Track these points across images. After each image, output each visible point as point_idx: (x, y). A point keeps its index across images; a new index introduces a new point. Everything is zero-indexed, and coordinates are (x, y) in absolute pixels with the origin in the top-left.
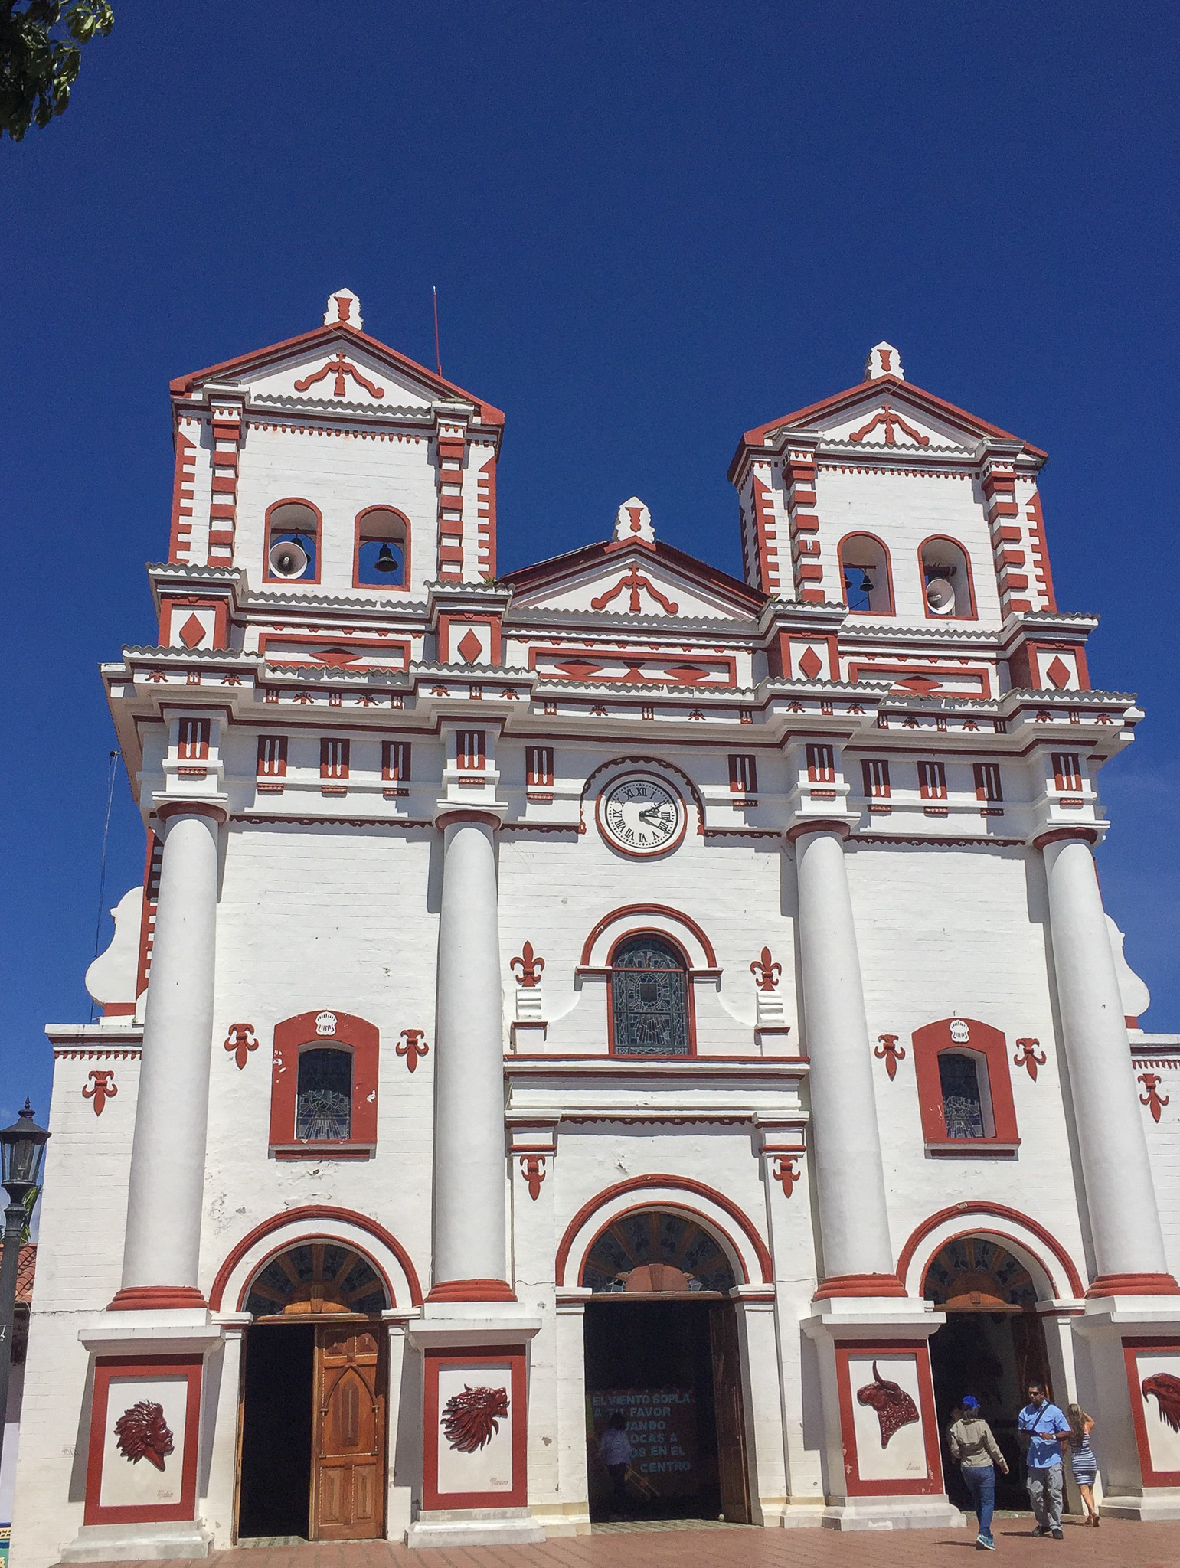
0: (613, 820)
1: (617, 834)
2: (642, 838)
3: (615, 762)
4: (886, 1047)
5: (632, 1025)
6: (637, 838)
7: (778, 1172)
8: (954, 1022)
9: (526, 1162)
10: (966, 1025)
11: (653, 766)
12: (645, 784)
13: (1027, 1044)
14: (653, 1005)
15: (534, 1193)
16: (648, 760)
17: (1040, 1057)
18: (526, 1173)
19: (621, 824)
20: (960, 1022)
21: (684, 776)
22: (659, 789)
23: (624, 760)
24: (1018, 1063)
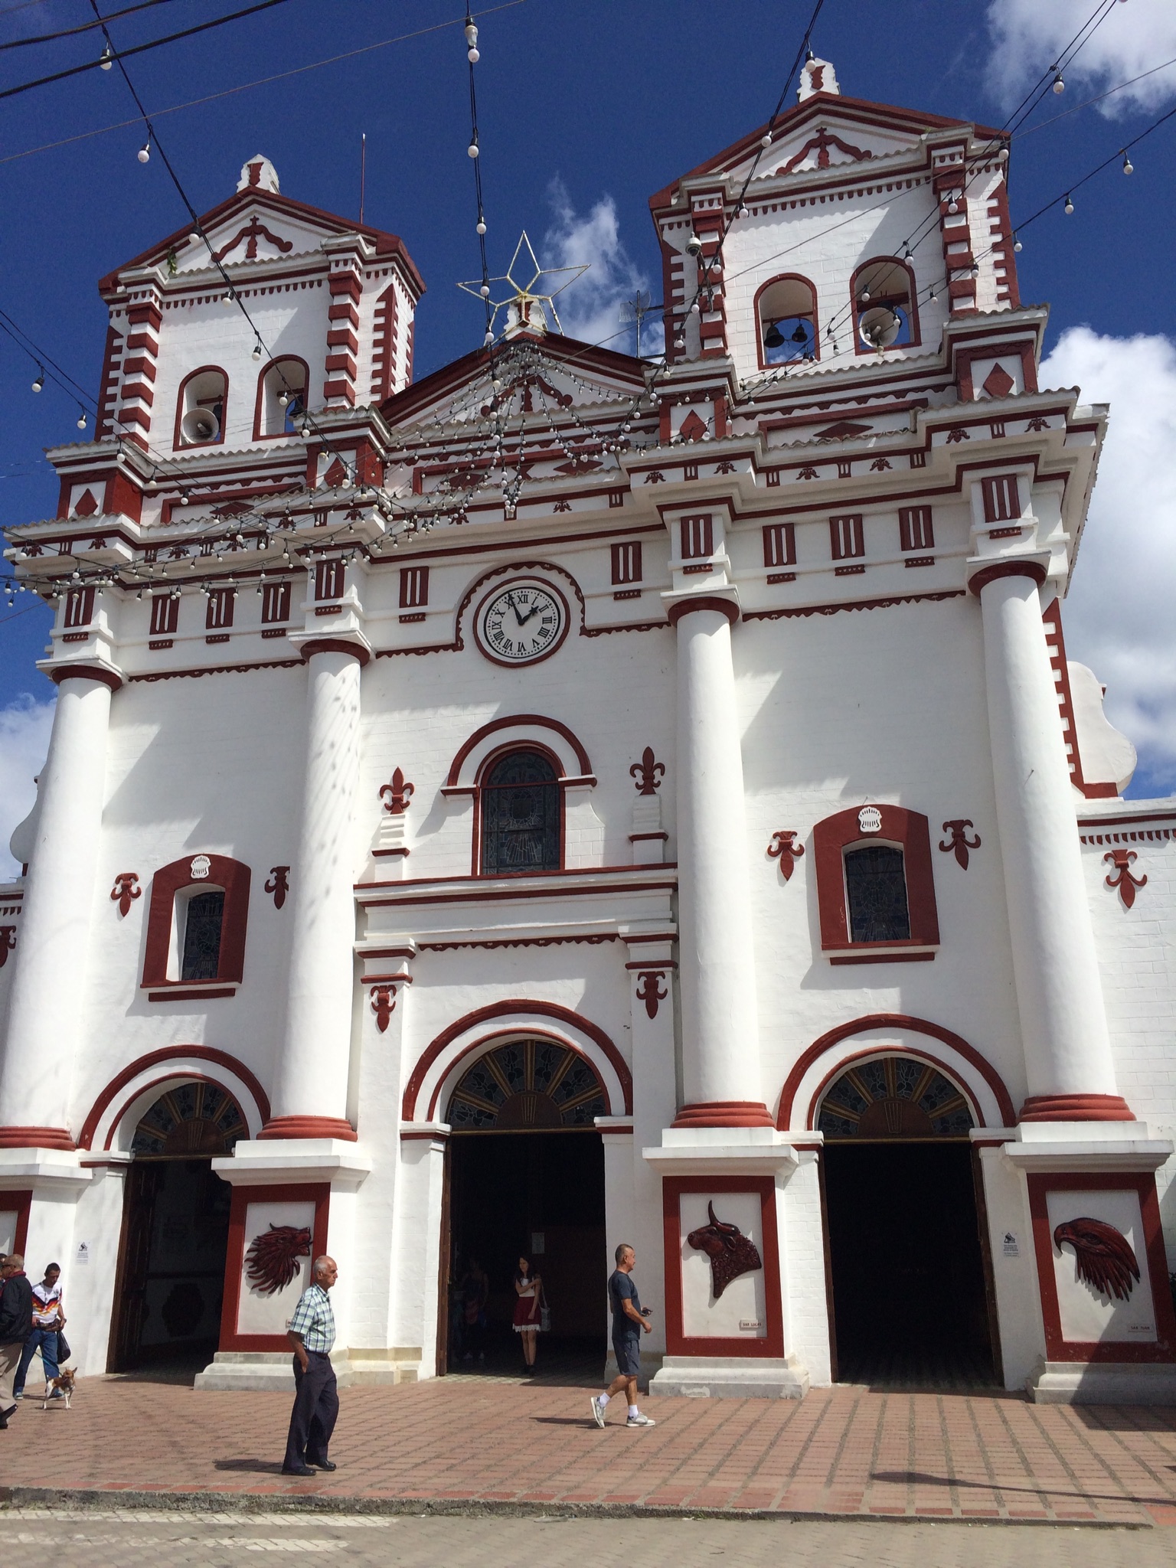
0: (491, 633)
1: (495, 647)
2: (521, 647)
3: (497, 572)
4: (781, 844)
5: (502, 845)
6: (515, 647)
7: (642, 991)
8: (865, 809)
9: (376, 994)
10: (878, 812)
11: (537, 571)
12: (527, 590)
13: (957, 827)
14: (526, 821)
15: (383, 1024)
16: (531, 564)
17: (972, 840)
18: (377, 1004)
19: (499, 636)
20: (871, 809)
21: (568, 576)
22: (541, 594)
23: (504, 569)
24: (943, 847)
